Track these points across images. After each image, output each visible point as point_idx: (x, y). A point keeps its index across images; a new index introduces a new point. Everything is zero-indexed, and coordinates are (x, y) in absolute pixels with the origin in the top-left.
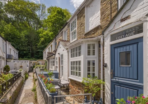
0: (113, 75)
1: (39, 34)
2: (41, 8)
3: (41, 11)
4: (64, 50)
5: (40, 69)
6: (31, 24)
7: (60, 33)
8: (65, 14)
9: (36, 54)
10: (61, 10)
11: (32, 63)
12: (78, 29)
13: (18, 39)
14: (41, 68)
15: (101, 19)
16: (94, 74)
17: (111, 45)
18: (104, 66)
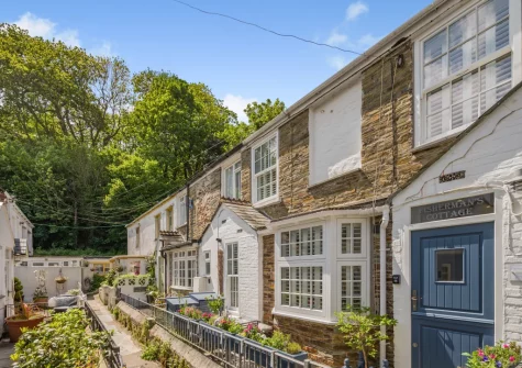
0: (418, 304)
1: (107, 163)
2: (111, 73)
3: (109, 82)
4: (240, 231)
5: (132, 287)
6: (71, 126)
7: (209, 173)
8: (197, 101)
9: (96, 234)
10: (184, 85)
11: (91, 266)
12: (281, 169)
13: (27, 179)
14: (137, 285)
15: (363, 153)
16: (357, 301)
17: (412, 232)
18: (388, 280)
